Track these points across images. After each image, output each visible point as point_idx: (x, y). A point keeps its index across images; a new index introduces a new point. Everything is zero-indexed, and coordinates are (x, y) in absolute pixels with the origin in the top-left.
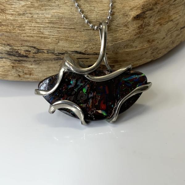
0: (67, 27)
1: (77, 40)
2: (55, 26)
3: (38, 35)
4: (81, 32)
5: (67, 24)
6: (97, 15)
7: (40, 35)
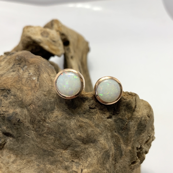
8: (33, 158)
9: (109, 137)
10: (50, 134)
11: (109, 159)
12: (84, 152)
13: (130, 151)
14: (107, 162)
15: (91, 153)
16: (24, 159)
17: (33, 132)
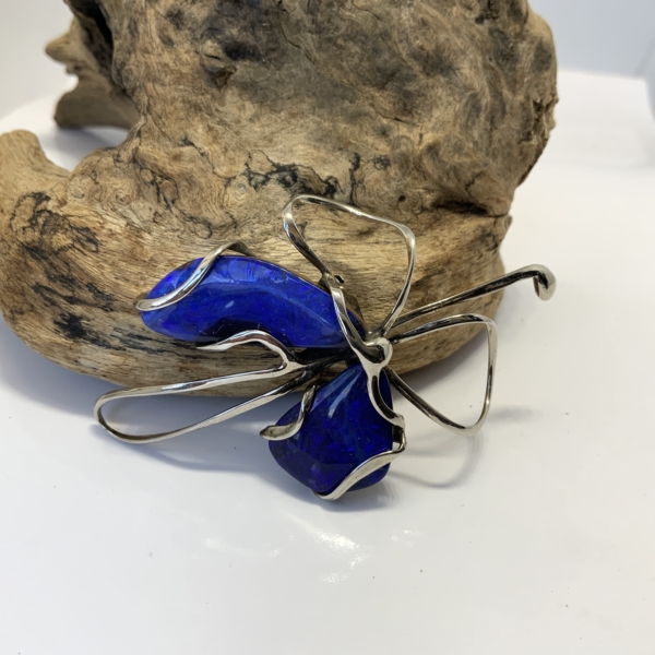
8: (305, 106)
9: (480, 65)
10: (352, 39)
11: (478, 116)
12: (424, 95)
13: (522, 104)
14: (473, 123)
15: (440, 98)
16: (282, 110)
17: (309, 35)
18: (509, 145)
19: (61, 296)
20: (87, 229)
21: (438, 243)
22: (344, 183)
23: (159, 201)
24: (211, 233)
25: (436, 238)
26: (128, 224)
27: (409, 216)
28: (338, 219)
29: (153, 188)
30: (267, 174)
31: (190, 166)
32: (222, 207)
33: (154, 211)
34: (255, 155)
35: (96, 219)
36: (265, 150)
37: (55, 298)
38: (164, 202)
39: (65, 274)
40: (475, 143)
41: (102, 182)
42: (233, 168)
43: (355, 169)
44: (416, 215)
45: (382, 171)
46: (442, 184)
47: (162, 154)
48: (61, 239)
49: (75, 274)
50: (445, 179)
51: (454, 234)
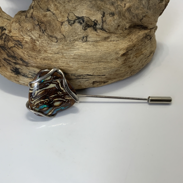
0: (83, 61)
1: (89, 68)
2: (76, 60)
3: (66, 66)
4: (91, 63)
5: (83, 59)
6: (100, 54)
7: (67, 66)
18: (155, 5)
19: (12, 62)
20: (19, 41)
21: (131, 40)
22: (100, 22)
23: (40, 31)
24: (57, 41)
25: (130, 38)
26: (31, 38)
27: (121, 31)
28: (98, 34)
29: (38, 26)
30: (74, 20)
31: (49, 19)
32: (60, 32)
33: (39, 34)
34: (70, 14)
35: (21, 37)
36: (74, 12)
37: (10, 62)
38: (42, 31)
39: (13, 55)
40: (143, 5)
41: (22, 25)
42: (63, 19)
43: (103, 17)
44: (123, 31)
45: (112, 17)
46: (132, 20)
47: (41, 15)
48: (11, 44)
49: (16, 55)
50: (133, 19)
51: (136, 36)
